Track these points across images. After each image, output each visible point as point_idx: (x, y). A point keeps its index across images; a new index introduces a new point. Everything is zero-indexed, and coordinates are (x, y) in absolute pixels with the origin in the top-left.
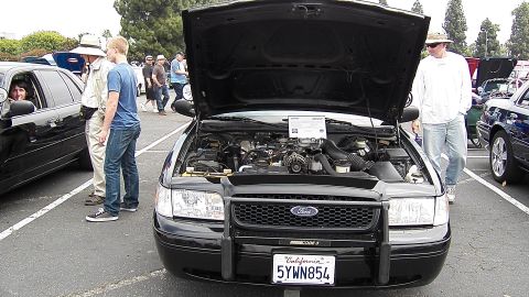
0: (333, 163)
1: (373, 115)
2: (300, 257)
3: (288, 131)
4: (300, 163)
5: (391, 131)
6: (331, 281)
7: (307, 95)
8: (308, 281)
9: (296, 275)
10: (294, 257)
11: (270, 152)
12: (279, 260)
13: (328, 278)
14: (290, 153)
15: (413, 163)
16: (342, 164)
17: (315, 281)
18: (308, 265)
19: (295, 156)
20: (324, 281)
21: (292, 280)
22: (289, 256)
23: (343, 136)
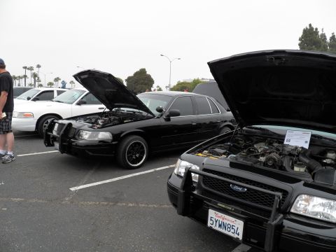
2: (223, 215)
3: (284, 140)
6: (240, 237)
8: (227, 232)
10: (220, 214)
16: (299, 165)
17: (230, 234)
18: (228, 222)
20: (236, 236)
21: (217, 228)
22: (217, 213)
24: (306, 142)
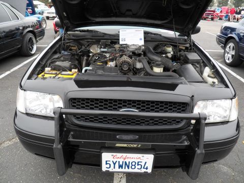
0: (151, 63)
1: (176, 30)
2: (124, 155)
3: (119, 40)
4: (128, 63)
5: (185, 40)
6: (149, 170)
7: (134, 16)
8: (130, 170)
9: (120, 166)
10: (119, 155)
11: (108, 55)
12: (106, 157)
13: (147, 168)
14: (121, 56)
15: (205, 66)
16: (158, 66)
17: (136, 170)
18: (131, 161)
19: (125, 58)
20: (143, 170)
22: (114, 154)
23: (156, 43)
24: (141, 39)
